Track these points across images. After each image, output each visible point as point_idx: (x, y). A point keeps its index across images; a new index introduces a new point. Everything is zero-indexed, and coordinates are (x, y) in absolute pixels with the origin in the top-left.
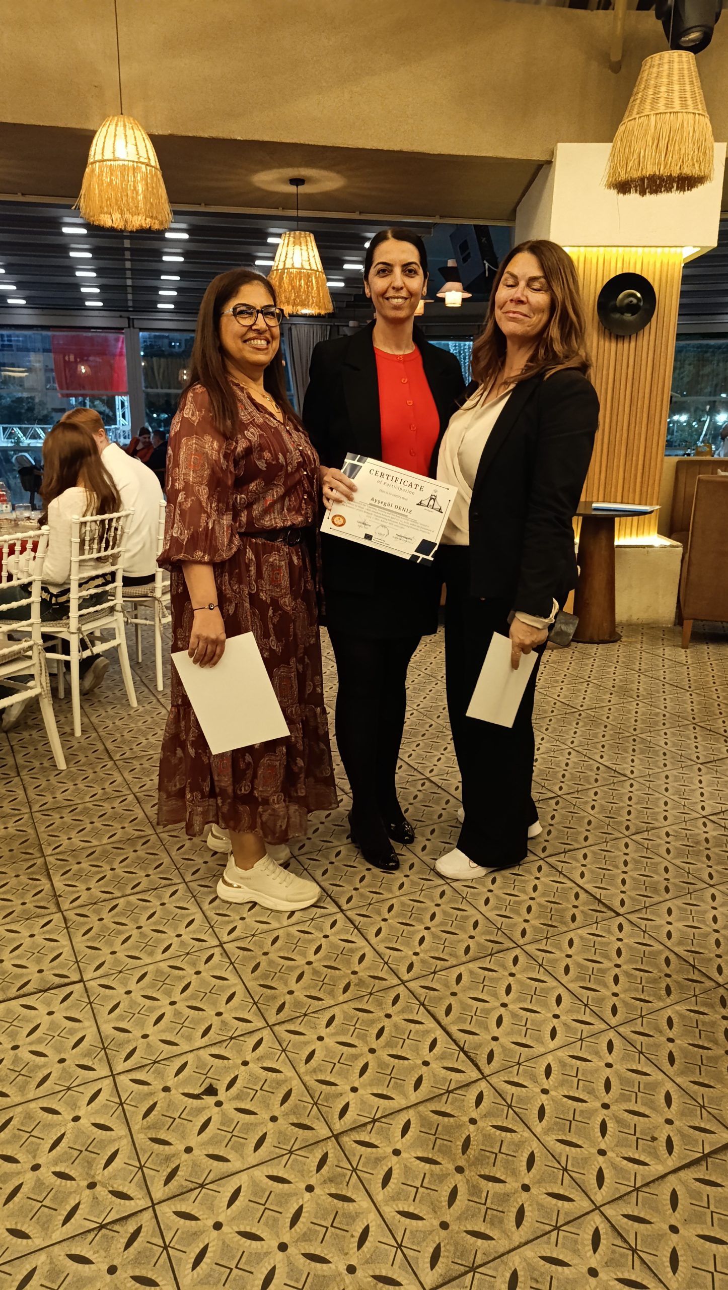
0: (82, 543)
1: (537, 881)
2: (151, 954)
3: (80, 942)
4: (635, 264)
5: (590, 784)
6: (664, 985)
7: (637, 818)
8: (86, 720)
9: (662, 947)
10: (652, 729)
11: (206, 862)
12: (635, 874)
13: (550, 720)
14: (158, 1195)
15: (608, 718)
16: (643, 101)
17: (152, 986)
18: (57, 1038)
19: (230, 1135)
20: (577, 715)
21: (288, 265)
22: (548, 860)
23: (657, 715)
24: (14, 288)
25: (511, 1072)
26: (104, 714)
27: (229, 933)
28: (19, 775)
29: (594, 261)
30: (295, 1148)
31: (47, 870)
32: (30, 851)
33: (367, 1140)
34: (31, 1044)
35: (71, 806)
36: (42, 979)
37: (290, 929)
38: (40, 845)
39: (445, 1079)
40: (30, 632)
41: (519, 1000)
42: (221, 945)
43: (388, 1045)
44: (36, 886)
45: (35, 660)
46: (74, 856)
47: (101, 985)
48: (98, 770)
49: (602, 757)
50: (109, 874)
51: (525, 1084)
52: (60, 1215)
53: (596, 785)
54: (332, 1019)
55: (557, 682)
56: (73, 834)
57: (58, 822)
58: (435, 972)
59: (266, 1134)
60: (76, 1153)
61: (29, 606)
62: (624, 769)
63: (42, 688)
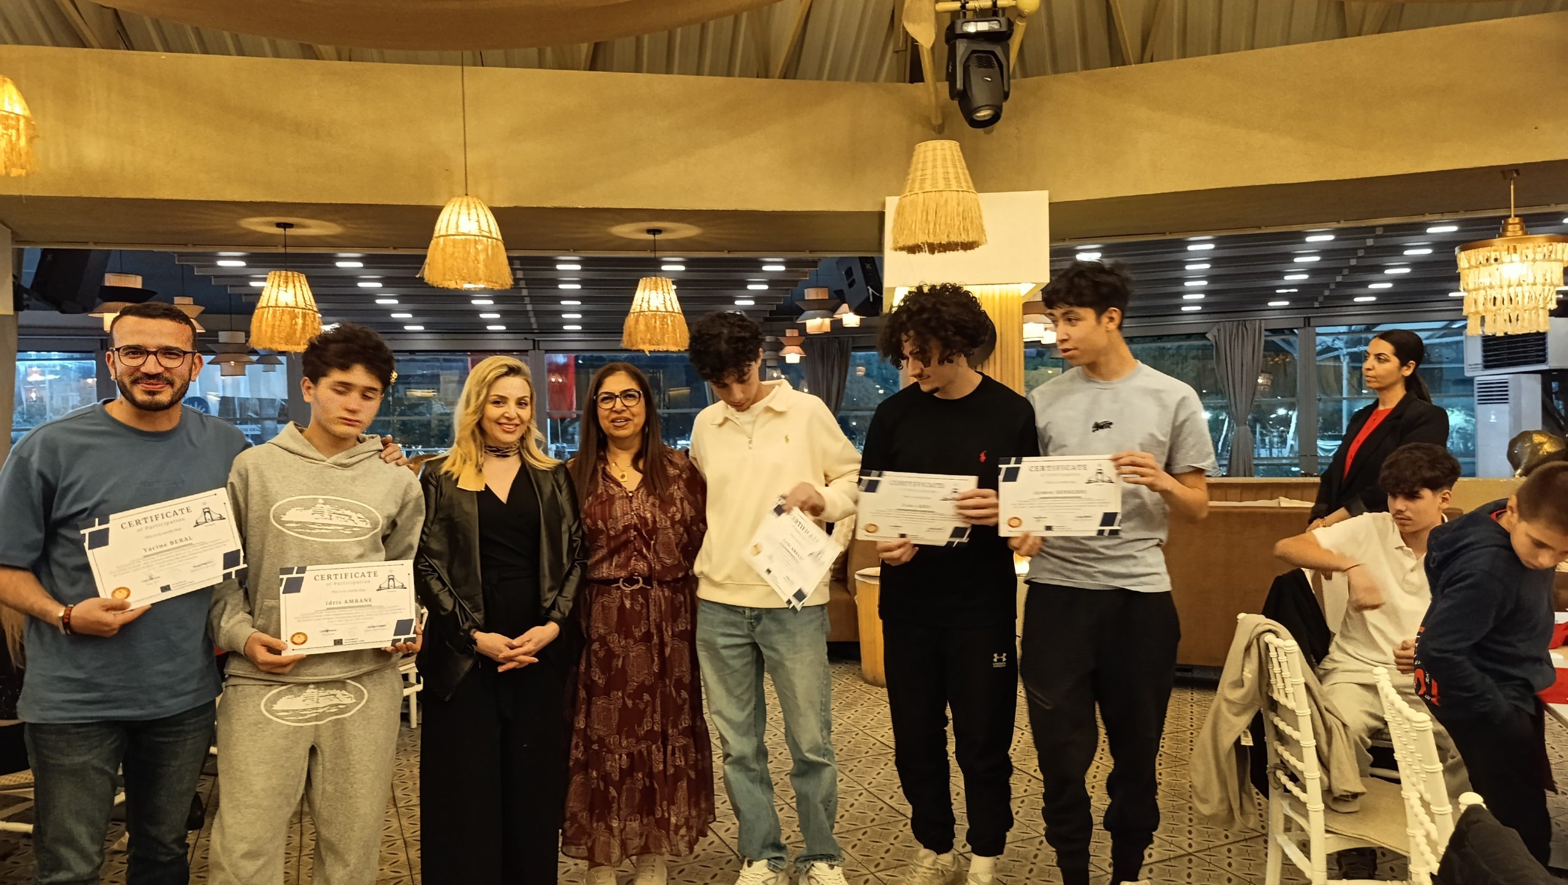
16: (913, 181)
21: (645, 307)
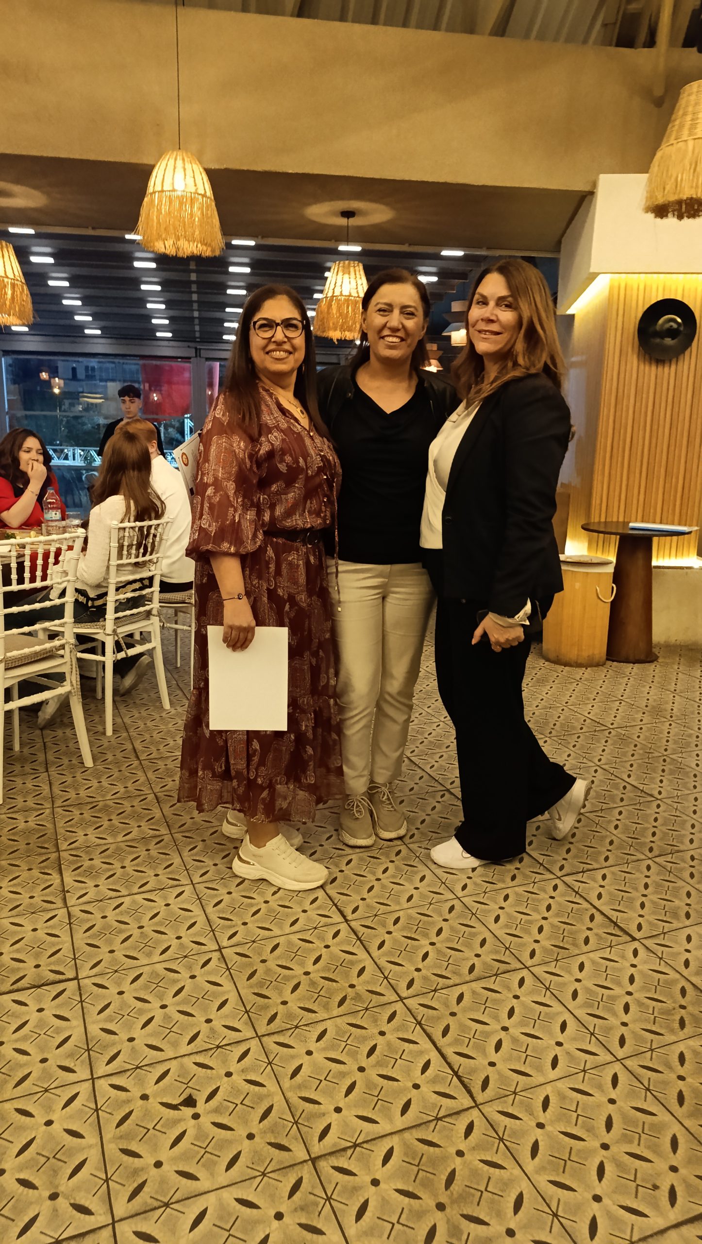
0: (121, 548)
1: (551, 901)
2: (149, 955)
3: (81, 939)
4: (676, 290)
5: (615, 802)
6: (678, 1018)
7: (661, 839)
8: (119, 720)
9: (678, 976)
10: (684, 750)
11: (215, 865)
12: (654, 898)
13: (579, 737)
14: (119, 1212)
15: (639, 737)
16: (681, 126)
17: (145, 987)
18: (42, 1036)
19: (203, 1151)
20: (606, 733)
22: (565, 879)
23: (690, 736)
24: (90, 318)
25: (505, 1102)
26: (137, 715)
27: (230, 938)
28: (47, 771)
29: (635, 287)
30: (268, 1170)
31: (60, 865)
32: (46, 846)
33: (345, 1166)
34: (16, 1041)
35: (92, 802)
36: (38, 975)
37: (291, 936)
38: (57, 840)
39: (434, 1105)
40: (63, 632)
41: (522, 1024)
42: (220, 950)
43: (379, 1064)
44: (47, 880)
45: (67, 658)
46: (87, 853)
47: (94, 984)
48: (123, 768)
49: (629, 776)
50: (119, 871)
51: (520, 1116)
52: (16, 1226)
53: (621, 804)
54: (324, 1032)
55: (588, 699)
56: (90, 831)
57: (77, 817)
58: (435, 990)
59: (239, 1153)
60: (43, 1160)
61: (62, 606)
62: (652, 789)
63: (72, 685)
